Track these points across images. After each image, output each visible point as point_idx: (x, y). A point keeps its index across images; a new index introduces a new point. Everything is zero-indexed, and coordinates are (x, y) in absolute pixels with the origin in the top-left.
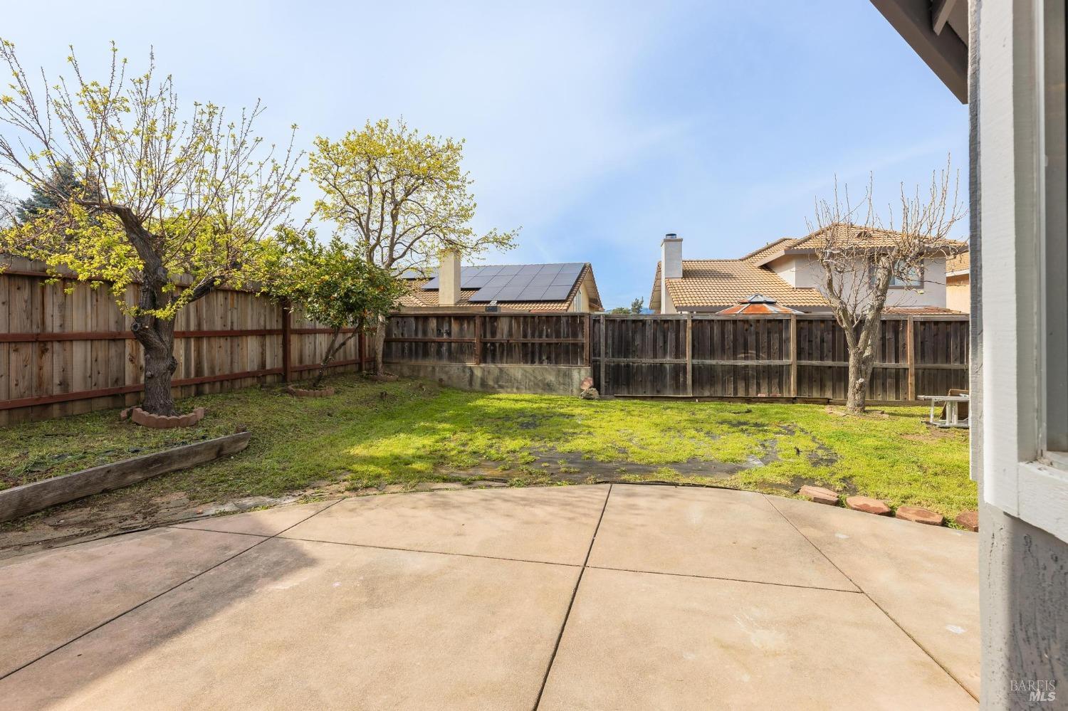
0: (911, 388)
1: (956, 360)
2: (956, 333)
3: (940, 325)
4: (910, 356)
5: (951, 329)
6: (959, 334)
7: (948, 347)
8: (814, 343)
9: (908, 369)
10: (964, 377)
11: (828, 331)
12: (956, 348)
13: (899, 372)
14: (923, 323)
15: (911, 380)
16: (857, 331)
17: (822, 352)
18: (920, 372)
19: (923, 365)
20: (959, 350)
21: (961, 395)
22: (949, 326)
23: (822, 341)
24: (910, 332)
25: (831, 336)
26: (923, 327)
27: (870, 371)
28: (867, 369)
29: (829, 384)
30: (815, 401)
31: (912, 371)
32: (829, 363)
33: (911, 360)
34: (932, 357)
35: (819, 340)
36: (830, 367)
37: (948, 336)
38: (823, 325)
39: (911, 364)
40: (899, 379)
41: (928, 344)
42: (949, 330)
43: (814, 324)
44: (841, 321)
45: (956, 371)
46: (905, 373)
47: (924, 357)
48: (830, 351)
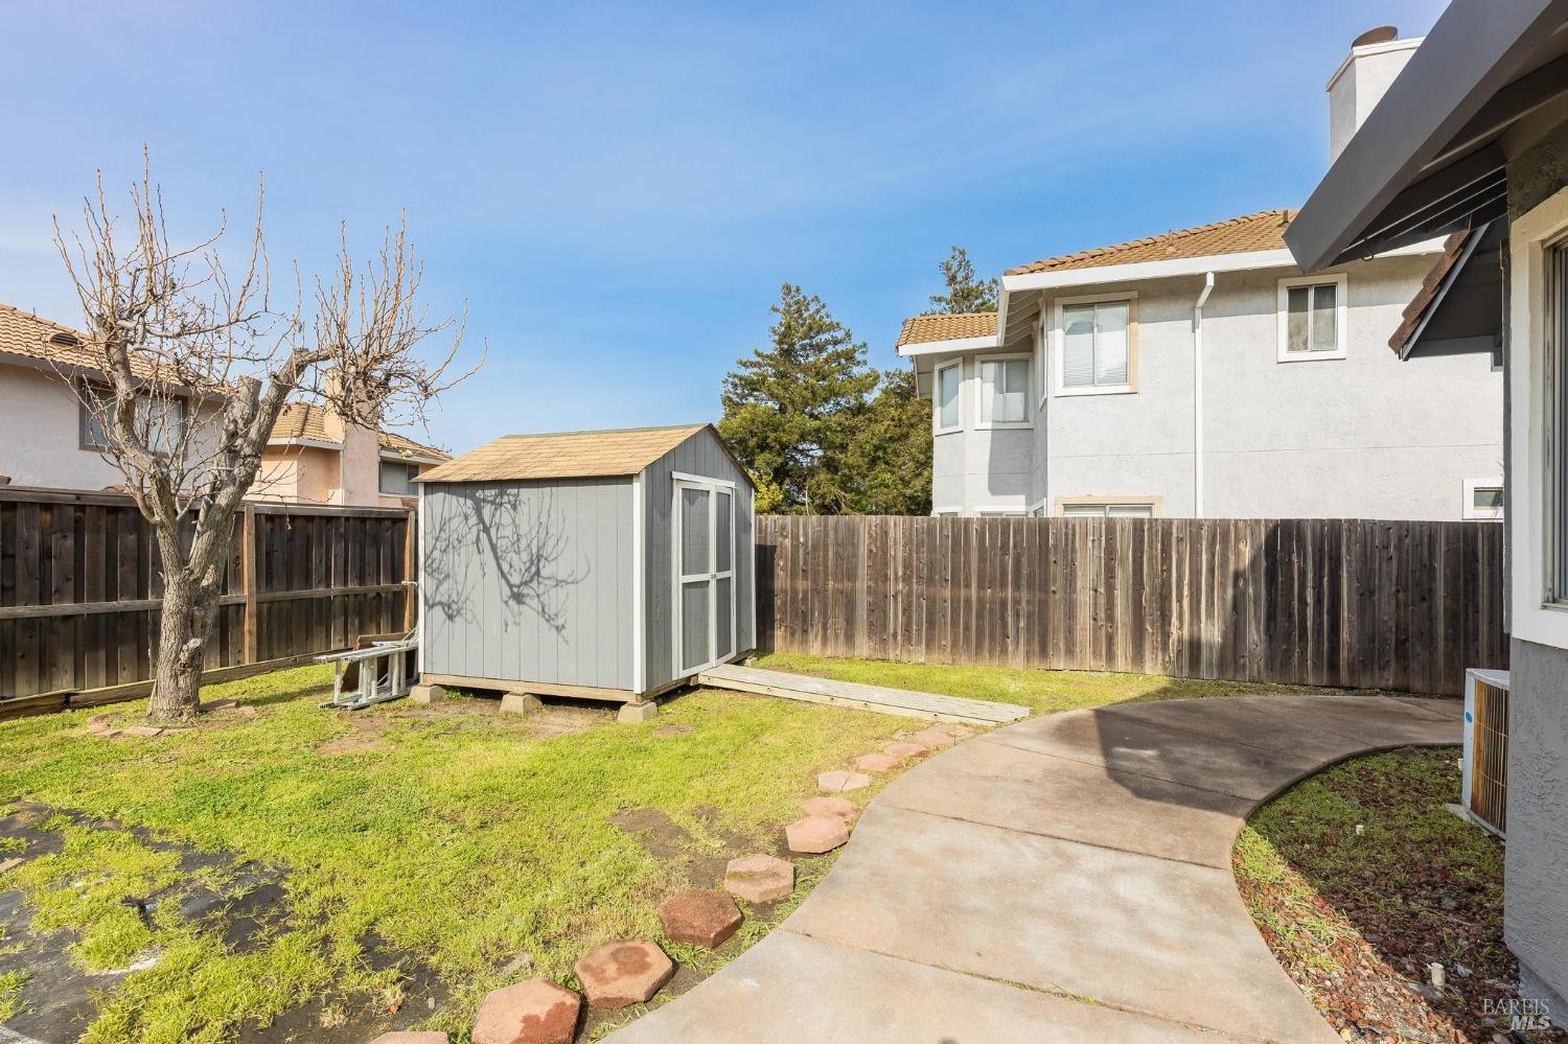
0: (249, 641)
1: (320, 582)
2: (320, 536)
3: (298, 523)
4: (249, 581)
5: (313, 529)
6: (324, 537)
7: (309, 560)
8: (19, 562)
9: (244, 605)
10: (330, 609)
11: (62, 531)
12: (321, 561)
13: (227, 611)
14: (271, 518)
15: (249, 624)
16: (184, 529)
17: (45, 582)
18: (265, 606)
19: (270, 596)
20: (324, 564)
21: (374, 643)
22: (310, 525)
23: (46, 554)
24: (249, 534)
25: (70, 542)
26: (269, 526)
27: (211, 615)
28: (205, 615)
29: (66, 660)
30: (30, 709)
31: (250, 609)
32: (67, 607)
33: (250, 586)
34: (285, 581)
35: (35, 553)
36: (67, 618)
37: (308, 541)
38: (47, 517)
39: (250, 594)
40: (228, 625)
41: (279, 556)
42: (310, 530)
43: (21, 512)
44: (150, 509)
45: (320, 600)
46: (238, 612)
47: (272, 581)
48: (69, 580)
